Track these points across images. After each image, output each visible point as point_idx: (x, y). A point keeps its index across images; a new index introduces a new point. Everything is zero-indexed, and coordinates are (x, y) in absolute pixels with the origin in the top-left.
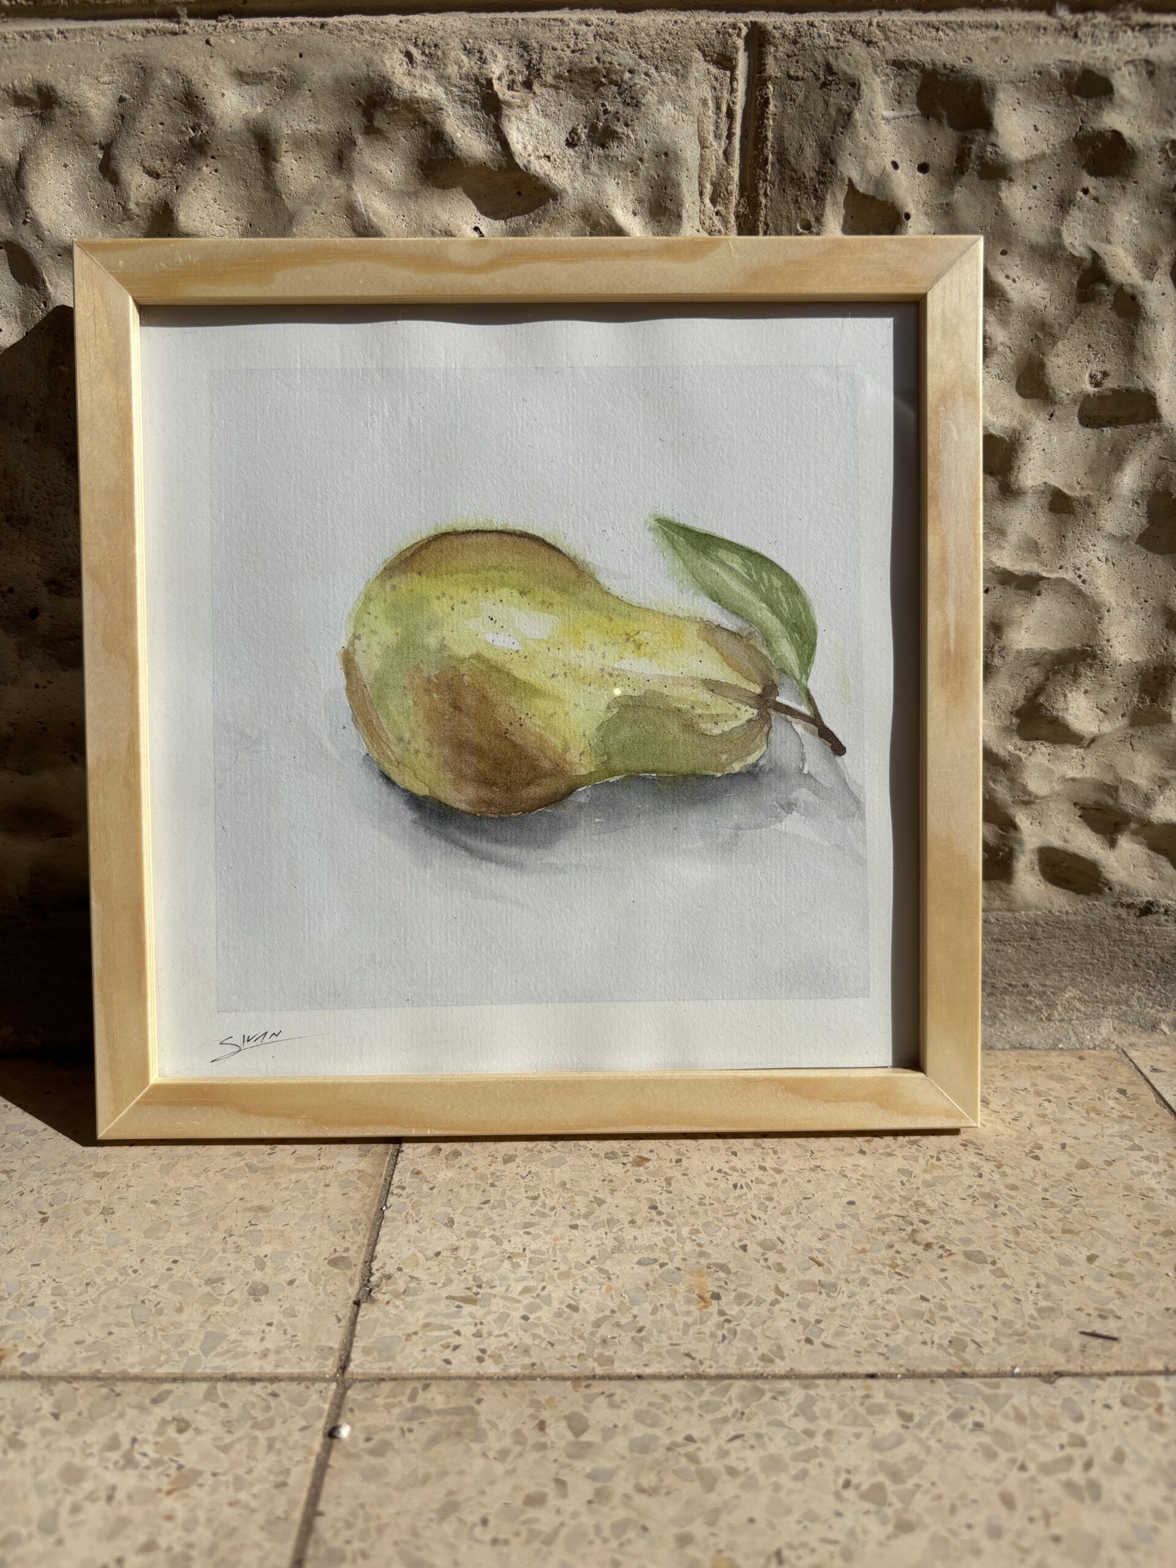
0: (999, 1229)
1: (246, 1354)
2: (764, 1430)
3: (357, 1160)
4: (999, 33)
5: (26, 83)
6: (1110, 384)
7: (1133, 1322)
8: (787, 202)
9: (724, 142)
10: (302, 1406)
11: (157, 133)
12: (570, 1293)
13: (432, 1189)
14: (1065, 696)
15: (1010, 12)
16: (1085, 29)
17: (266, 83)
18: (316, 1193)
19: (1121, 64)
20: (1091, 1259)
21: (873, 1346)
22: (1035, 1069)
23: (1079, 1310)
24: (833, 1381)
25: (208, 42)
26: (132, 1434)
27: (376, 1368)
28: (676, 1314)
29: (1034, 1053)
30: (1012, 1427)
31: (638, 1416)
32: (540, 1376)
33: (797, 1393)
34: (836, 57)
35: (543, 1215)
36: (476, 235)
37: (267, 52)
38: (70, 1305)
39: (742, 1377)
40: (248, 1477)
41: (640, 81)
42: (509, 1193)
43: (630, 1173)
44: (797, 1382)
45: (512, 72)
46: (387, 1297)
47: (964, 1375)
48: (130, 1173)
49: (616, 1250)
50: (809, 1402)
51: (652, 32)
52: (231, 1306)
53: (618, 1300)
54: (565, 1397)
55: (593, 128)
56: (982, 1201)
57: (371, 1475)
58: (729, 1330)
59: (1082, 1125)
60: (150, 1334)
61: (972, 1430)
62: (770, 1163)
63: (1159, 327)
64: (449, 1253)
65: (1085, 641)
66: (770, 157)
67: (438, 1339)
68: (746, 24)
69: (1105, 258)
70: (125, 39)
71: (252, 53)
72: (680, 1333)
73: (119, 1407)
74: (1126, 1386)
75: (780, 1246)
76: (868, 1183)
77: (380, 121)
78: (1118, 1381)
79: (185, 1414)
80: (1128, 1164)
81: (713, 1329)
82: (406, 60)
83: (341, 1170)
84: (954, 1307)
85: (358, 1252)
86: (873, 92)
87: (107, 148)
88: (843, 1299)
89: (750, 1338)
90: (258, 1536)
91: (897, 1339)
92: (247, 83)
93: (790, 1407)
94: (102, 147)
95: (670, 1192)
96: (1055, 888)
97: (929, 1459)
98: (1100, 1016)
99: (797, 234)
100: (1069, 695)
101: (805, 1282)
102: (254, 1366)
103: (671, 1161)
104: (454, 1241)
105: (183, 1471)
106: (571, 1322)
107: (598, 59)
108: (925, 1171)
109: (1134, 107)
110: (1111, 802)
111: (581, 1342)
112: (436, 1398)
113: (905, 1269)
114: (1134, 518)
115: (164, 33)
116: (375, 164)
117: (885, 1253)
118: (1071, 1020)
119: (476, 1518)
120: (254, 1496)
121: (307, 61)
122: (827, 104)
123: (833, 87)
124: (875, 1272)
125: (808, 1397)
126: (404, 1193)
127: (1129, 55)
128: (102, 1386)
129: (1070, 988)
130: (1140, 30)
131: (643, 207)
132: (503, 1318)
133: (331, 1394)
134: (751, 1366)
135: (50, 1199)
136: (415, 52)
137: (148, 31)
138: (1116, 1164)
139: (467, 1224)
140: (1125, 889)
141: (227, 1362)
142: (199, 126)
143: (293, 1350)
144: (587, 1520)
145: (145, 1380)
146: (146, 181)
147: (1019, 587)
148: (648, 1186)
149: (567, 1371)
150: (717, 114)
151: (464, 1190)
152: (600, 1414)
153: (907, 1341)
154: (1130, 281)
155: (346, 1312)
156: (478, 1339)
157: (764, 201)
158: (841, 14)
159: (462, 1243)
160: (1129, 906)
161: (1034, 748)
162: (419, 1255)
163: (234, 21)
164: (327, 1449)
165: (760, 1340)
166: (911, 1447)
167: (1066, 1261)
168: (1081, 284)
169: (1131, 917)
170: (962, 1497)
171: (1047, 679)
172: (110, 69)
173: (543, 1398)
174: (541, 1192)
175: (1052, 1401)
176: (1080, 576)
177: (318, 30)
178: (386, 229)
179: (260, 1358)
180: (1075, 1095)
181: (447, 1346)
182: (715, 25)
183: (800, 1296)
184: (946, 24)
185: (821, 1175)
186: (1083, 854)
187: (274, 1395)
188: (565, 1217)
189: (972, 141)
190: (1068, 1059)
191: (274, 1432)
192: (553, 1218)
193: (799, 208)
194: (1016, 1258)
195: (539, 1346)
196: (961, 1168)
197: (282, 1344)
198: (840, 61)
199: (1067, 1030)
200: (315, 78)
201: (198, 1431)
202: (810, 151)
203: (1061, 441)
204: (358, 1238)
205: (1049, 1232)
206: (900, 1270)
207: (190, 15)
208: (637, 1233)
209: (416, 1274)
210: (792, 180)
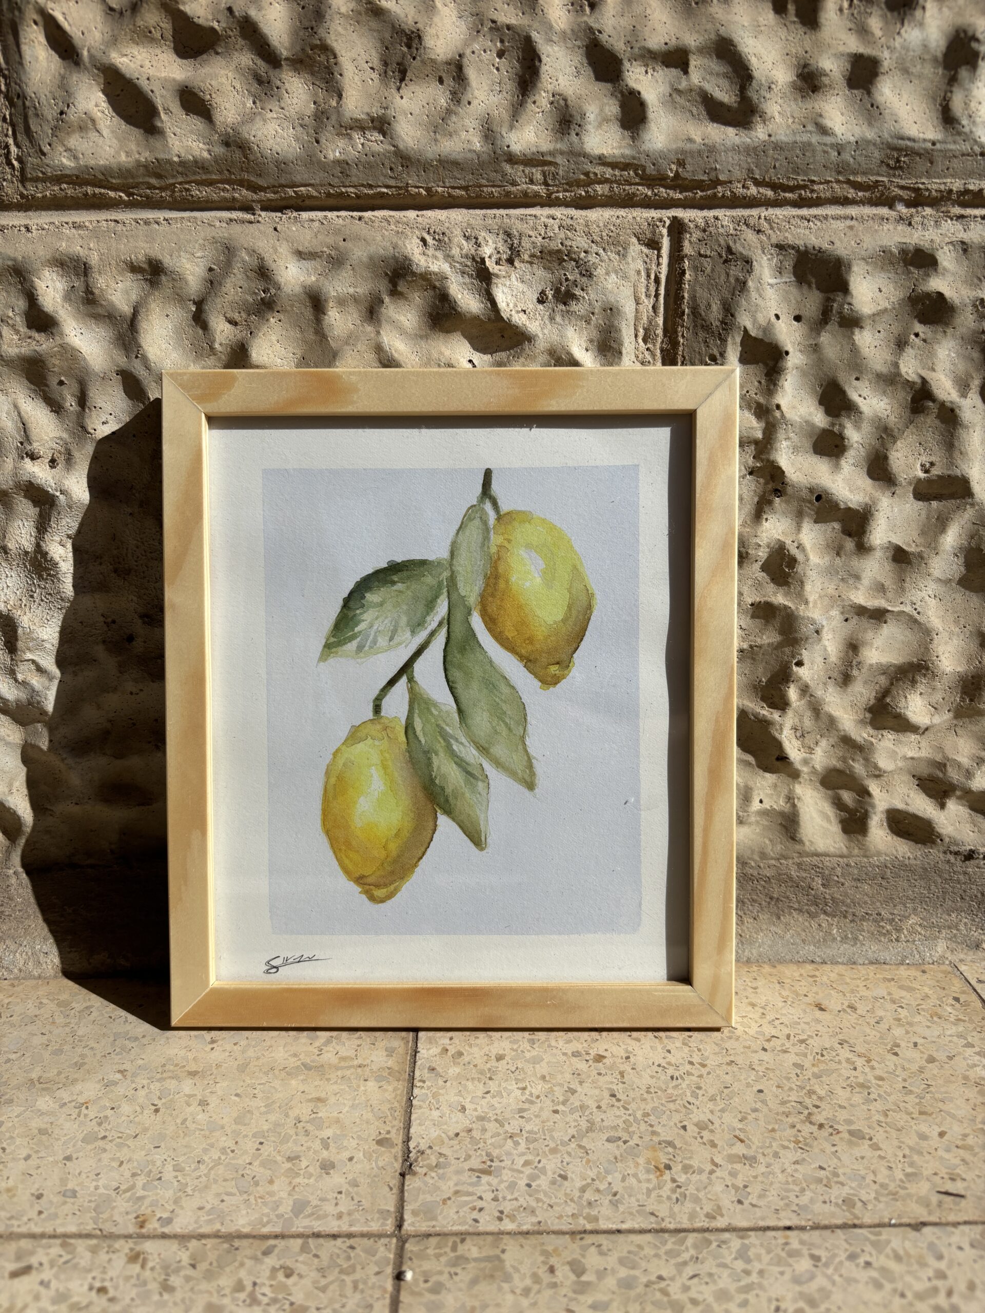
0: (873, 1112)
2: (714, 1270)
3: (385, 1059)
4: (853, 223)
5: (140, 257)
6: (935, 471)
7: (974, 1182)
8: (699, 342)
9: (652, 300)
10: (373, 1256)
11: (237, 293)
12: (559, 1165)
13: (445, 1082)
14: (906, 698)
15: (862, 208)
16: (917, 219)
17: (318, 260)
18: (359, 1086)
19: (943, 244)
20: (942, 1134)
21: (787, 1205)
22: (890, 980)
23: (935, 1174)
24: (760, 1233)
25: (275, 229)
26: (253, 1279)
27: (424, 1227)
28: (640, 1181)
29: (887, 967)
30: (892, 1265)
31: (622, 1261)
32: (545, 1232)
33: (735, 1243)
34: (735, 242)
35: (532, 1102)
36: (470, 366)
37: (319, 237)
38: (188, 1178)
39: (694, 1230)
40: (343, 1310)
41: (592, 259)
42: (504, 1085)
43: (592, 1069)
44: (734, 1234)
45: (499, 252)
46: (424, 1170)
47: (855, 1226)
48: (215, 1072)
49: (590, 1130)
50: (744, 1249)
51: (601, 224)
52: (309, 1179)
53: (595, 1170)
54: (566, 1248)
55: (557, 291)
56: (858, 1089)
57: (432, 1308)
58: (681, 1194)
59: (928, 1027)
60: (253, 1201)
61: (865, 1268)
62: (696, 1059)
63: (971, 430)
64: (465, 1134)
65: (920, 657)
66: (687, 310)
67: (466, 1203)
68: (669, 218)
69: (932, 383)
70: (214, 225)
71: (308, 237)
72: (645, 1197)
73: (239, 1258)
74: (973, 1233)
75: (711, 1127)
76: (771, 1075)
77: (402, 287)
78: (966, 1228)
79: (289, 1263)
80: (964, 1058)
81: (669, 1193)
82: (421, 243)
83: (374, 1068)
84: (844, 1174)
85: (397, 1134)
86: (762, 266)
87: (200, 304)
88: (762, 1169)
89: (697, 1200)
91: (805, 1199)
92: (304, 259)
93: (731, 1253)
94: (195, 303)
95: (624, 1083)
96: (899, 839)
97: (834, 1289)
98: (936, 938)
99: (706, 364)
100: (909, 697)
101: (732, 1155)
102: (333, 1226)
103: (622, 1059)
104: (467, 1124)
105: (294, 1306)
106: (563, 1188)
107: (562, 244)
108: (813, 1065)
109: (953, 274)
110: (941, 775)
111: (573, 1204)
112: (471, 1249)
113: (806, 1145)
114: (955, 567)
115: (243, 222)
116: (397, 316)
117: (790, 1132)
118: (915, 941)
121: (349, 244)
122: (728, 275)
123: (733, 263)
124: (784, 1147)
125: (743, 1245)
126: (425, 1085)
127: (949, 238)
128: (223, 1242)
129: (913, 916)
130: (957, 221)
131: (593, 345)
132: (512, 1186)
133: (393, 1246)
134: (700, 1222)
135: (158, 1094)
136: (429, 239)
137: (231, 220)
138: (956, 1059)
139: (476, 1110)
140: (953, 841)
141: (313, 1223)
142: (268, 289)
143: (361, 1212)
145: (254, 1237)
146: (227, 327)
147: (871, 617)
148: (608, 1078)
149: (565, 1228)
150: (648, 280)
151: (469, 1083)
152: (593, 1260)
153: (812, 1200)
154: (950, 399)
155: (395, 1182)
156: (496, 1203)
157: (681, 341)
158: (738, 210)
159: (474, 1125)
160: (957, 853)
161: (883, 736)
162: (443, 1135)
163: (295, 214)
164: (397, 1290)
165: (704, 1201)
166: (820, 1281)
167: (923, 1137)
168: (914, 400)
169: (957, 862)
171: (892, 684)
172: (203, 247)
173: (550, 1248)
174: (528, 1084)
175: (920, 1244)
176: (916, 609)
177: (357, 222)
178: (404, 362)
179: (338, 1220)
180: (921, 1002)
181: (474, 1209)
182: (647, 219)
183: (730, 1166)
184: (815, 217)
185: (735, 1069)
186: (920, 814)
187: (352, 1248)
188: (548, 1105)
189: (834, 301)
190: (913, 972)
191: (357, 1276)
192: (539, 1105)
193: (708, 346)
194: (886, 1134)
195: (542, 1208)
196: (839, 1062)
197: (352, 1208)
198: (737, 244)
199: (911, 949)
200: (355, 257)
201: (300, 1276)
202: (716, 307)
203: (900, 511)
204: (396, 1123)
205: (910, 1114)
206: (802, 1145)
207: (263, 209)
208: (603, 1116)
209: (443, 1151)
210: (703, 326)
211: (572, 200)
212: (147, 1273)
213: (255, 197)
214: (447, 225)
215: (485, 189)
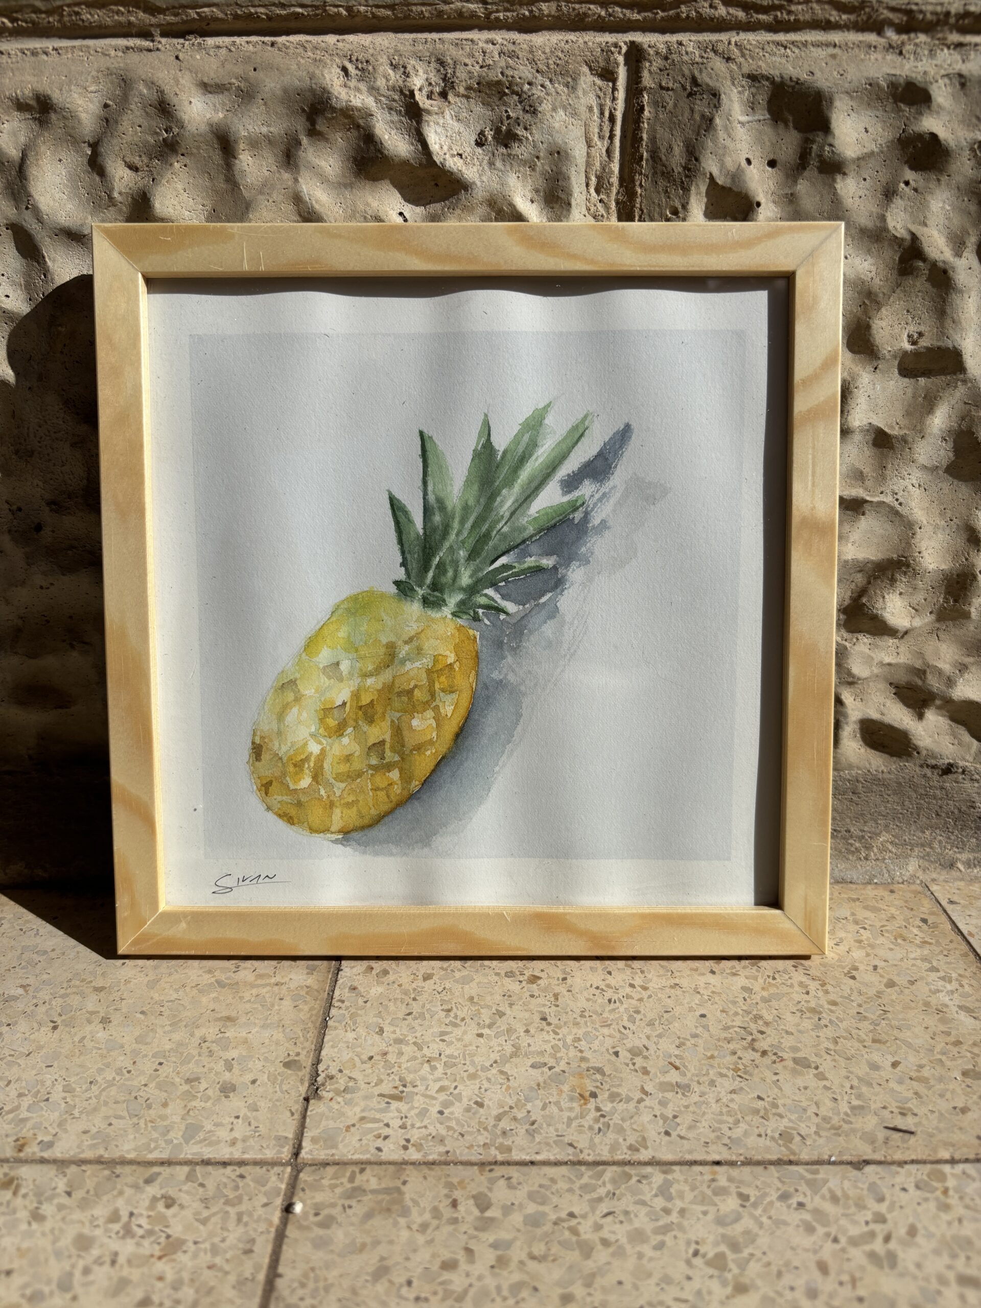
0: (822, 1039)
1: (218, 1142)
2: (631, 1208)
3: (305, 977)
4: (837, 51)
5: (27, 92)
6: (924, 343)
7: (927, 1118)
8: (659, 192)
9: (606, 142)
10: (263, 1186)
11: (136, 133)
12: (477, 1092)
13: (366, 1002)
14: (884, 597)
15: (846, 33)
16: (909, 47)
17: (226, 93)
18: (273, 1005)
19: (938, 77)
20: (895, 1065)
21: (718, 1138)
22: (854, 900)
23: (885, 1108)
24: (686, 1168)
25: (177, 58)
26: (130, 1209)
27: (322, 1155)
28: (561, 1110)
29: (853, 886)
30: (829, 1208)
31: (531, 1196)
32: (452, 1162)
33: (657, 1177)
34: (701, 72)
35: (455, 1025)
36: (400, 220)
37: (227, 66)
38: (77, 1100)
39: (614, 1163)
40: (222, 1245)
41: (537, 92)
42: (428, 1006)
43: (525, 990)
44: (658, 1167)
45: (430, 84)
46: (331, 1095)
47: (791, 1163)
48: (123, 988)
49: (514, 1055)
50: (667, 1185)
51: (548, 50)
52: (206, 1102)
53: (515, 1098)
54: (473, 1180)
55: (498, 131)
56: (808, 1015)
57: (320, 1244)
58: (604, 1124)
59: (891, 949)
60: (142, 1125)
61: (796, 1209)
62: (638, 981)
63: (966, 296)
64: (379, 1058)
65: (900, 553)
66: (645, 154)
67: (371, 1130)
68: (625, 43)
69: (922, 239)
70: (109, 55)
71: (214, 67)
72: (565, 1127)
73: (119, 1186)
74: (919, 1173)
75: (645, 1053)
77: (321, 126)
78: (912, 1168)
79: (172, 1192)
80: (927, 983)
81: (591, 1123)
82: (342, 73)
83: (292, 986)
84: (784, 1105)
85: (307, 1057)
86: (731, 100)
87: (95, 146)
88: (695, 1098)
89: (620, 1130)
90: (230, 1293)
91: (738, 1132)
92: (210, 93)
93: (652, 1189)
94: (90, 145)
95: (558, 1006)
96: (873, 751)
97: (761, 1233)
98: (907, 857)
99: (668, 220)
100: (887, 596)
101: (664, 1082)
102: (225, 1153)
103: (558, 979)
104: (383, 1047)
105: (171, 1240)
106: (478, 1116)
107: (502, 73)
108: (763, 989)
109: (949, 113)
110: (920, 683)
111: (485, 1133)
112: (370, 1180)
113: (745, 1073)
114: (942, 452)
115: (141, 50)
116: (317, 161)
117: (730, 1059)
118: (885, 859)
119: (403, 1280)
120: (227, 1260)
121: (260, 75)
122: (692, 110)
123: (698, 96)
124: (722, 1075)
125: (666, 1180)
126: (343, 1006)
127: (945, 69)
128: (104, 1169)
129: (884, 833)
130: (955, 49)
131: (539, 195)
132: (423, 1113)
133: (286, 1176)
134: (622, 1154)
135: (59, 1010)
136: (350, 67)
137: (127, 48)
138: (918, 983)
139: (394, 1032)
140: (930, 753)
141: (204, 1149)
142: (171, 128)
143: (256, 1139)
144: (490, 1282)
145: (139, 1163)
146: (127, 173)
147: (847, 508)
148: (540, 1000)
149: (474, 1158)
150: (601, 118)
151: (391, 1004)
152: (500, 1194)
153: (746, 1134)
154: (942, 258)
155: (298, 1107)
156: (403, 1131)
157: (639, 191)
158: (705, 34)
159: (390, 1048)
160: (934, 767)
161: (858, 639)
162: (356, 1058)
163: (199, 40)
164: (284, 1222)
165: (628, 1132)
167: (875, 1067)
168: (902, 260)
169: (934, 776)
170: (787, 1264)
171: (869, 583)
172: (96, 80)
173: (455, 1180)
174: (454, 1006)
175: (860, 1185)
176: (897, 500)
177: (269, 48)
178: (327, 215)
179: (231, 1146)
180: (886, 923)
181: (379, 1136)
182: (600, 44)
183: (661, 1095)
184: (793, 43)
185: (679, 992)
186: (896, 724)
187: (242, 1176)
188: (473, 1027)
189: (813, 142)
190: (881, 892)
191: (243, 1208)
192: (463, 1028)
193: (669, 197)
194: (834, 1063)
195: (452, 1137)
196: (792, 986)
197: (248, 1134)
198: (704, 75)
199: (881, 867)
200: (267, 89)
201: (182, 1207)
202: (678, 150)
203: (884, 389)
204: (307, 1044)
205: (862, 1041)
206: (741, 1073)
207: (163, 35)
208: (530, 1041)
209: (355, 1074)
210: (663, 173)
211: (515, 22)
212: (19, 1201)
213: (154, 20)
214: (371, 51)
215: (414, 8)
